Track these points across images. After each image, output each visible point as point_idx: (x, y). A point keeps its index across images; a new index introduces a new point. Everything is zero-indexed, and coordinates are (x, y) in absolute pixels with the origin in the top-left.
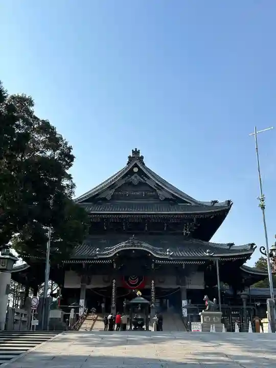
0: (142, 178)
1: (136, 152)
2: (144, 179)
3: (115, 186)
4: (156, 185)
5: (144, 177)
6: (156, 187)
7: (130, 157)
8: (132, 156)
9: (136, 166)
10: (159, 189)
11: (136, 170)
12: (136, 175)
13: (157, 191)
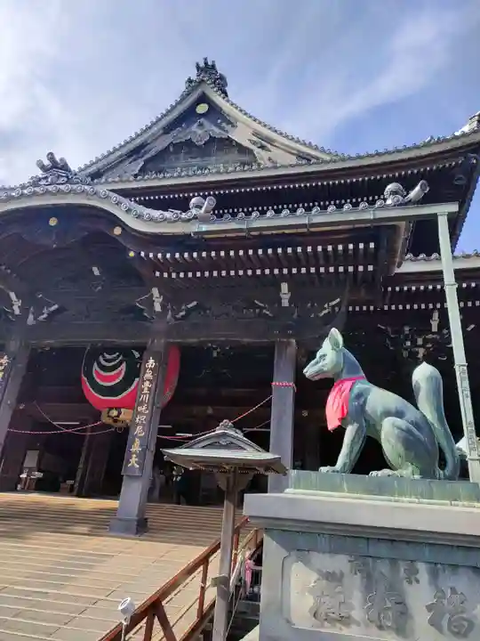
0: (219, 126)
1: (207, 69)
2: (223, 129)
3: (146, 153)
4: (255, 139)
5: (224, 124)
6: (254, 143)
7: (190, 81)
8: (194, 77)
9: (203, 99)
10: (262, 147)
11: (202, 109)
12: (202, 120)
13: (256, 150)
